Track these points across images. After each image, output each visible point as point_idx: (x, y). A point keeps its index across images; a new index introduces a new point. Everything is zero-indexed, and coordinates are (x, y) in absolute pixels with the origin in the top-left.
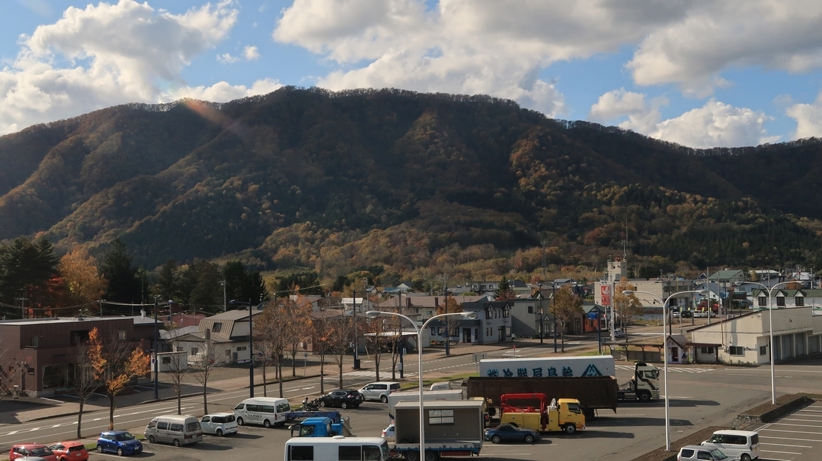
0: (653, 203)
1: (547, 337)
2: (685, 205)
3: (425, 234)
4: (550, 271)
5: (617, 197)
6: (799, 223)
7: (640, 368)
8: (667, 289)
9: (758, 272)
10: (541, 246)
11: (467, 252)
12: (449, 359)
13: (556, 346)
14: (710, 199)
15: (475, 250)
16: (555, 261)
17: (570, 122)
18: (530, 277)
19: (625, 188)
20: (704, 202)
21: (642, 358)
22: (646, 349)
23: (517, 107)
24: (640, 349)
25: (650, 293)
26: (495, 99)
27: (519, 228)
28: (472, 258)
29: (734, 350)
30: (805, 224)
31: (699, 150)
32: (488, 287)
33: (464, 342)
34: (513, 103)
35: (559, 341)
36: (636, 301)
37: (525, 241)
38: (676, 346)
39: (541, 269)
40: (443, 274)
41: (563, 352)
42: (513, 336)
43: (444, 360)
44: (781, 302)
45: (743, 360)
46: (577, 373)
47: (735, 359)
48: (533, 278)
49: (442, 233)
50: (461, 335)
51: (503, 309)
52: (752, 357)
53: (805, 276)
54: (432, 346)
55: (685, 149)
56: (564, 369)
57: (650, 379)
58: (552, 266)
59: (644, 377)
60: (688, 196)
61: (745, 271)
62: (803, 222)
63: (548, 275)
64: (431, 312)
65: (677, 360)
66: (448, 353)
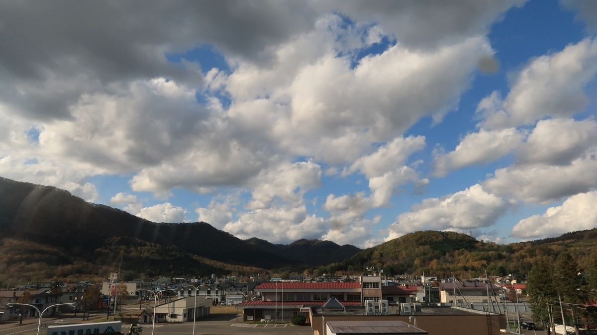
0: (132, 245)
1: (78, 312)
2: (146, 247)
3: (5, 255)
4: (76, 277)
5: (115, 241)
6: (194, 258)
7: (134, 327)
8: (138, 287)
9: (177, 278)
10: (72, 264)
11: (30, 266)
12: (22, 326)
13: (84, 317)
14: (158, 245)
15: (35, 265)
16: (80, 272)
17: (96, 205)
18: (66, 280)
19: (120, 238)
20: (155, 246)
21: (133, 321)
22: (132, 317)
23: (70, 194)
24: (129, 317)
25: (131, 288)
26: (59, 189)
27: (62, 254)
28: (33, 270)
29: (173, 316)
30: (196, 258)
31: (155, 223)
32: (42, 286)
33: (30, 316)
34: (68, 192)
35: (86, 314)
36: (127, 293)
37: (63, 261)
38: (146, 315)
39: (71, 276)
40: (13, 278)
41: (88, 320)
42: (59, 312)
43: (19, 327)
44: (190, 293)
45: (177, 320)
46: (101, 332)
47: (173, 320)
48: (68, 280)
49: (16, 255)
50: (29, 313)
51: (56, 298)
52: (180, 319)
53: (196, 281)
54: (10, 320)
55: (149, 222)
56: (95, 329)
57: (138, 332)
58: (77, 275)
59: (135, 331)
60: (148, 243)
61: (172, 278)
62: (195, 257)
63: (75, 280)
64: (10, 300)
65: (146, 322)
66: (21, 323)
